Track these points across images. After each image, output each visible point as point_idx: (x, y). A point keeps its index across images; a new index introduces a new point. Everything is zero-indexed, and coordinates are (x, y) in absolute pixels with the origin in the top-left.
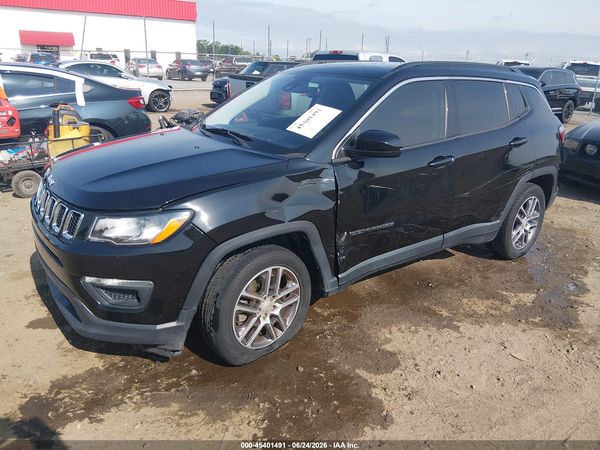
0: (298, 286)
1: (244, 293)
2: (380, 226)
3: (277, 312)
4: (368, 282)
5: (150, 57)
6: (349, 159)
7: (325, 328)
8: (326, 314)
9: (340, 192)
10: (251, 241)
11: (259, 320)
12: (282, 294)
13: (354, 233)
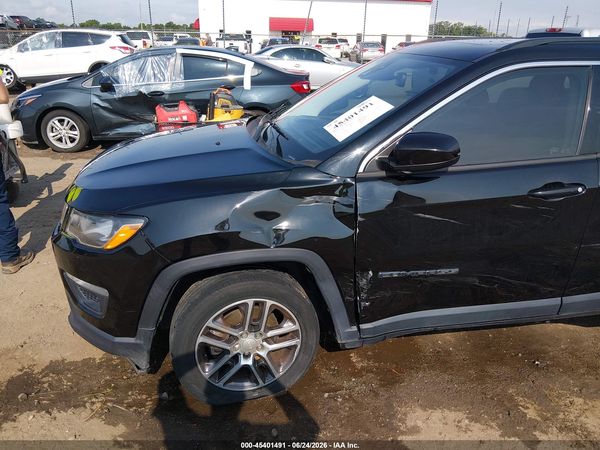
0: (296, 327)
1: (209, 323)
2: (432, 272)
3: (263, 354)
4: (448, 336)
5: (379, 40)
6: (383, 174)
7: (345, 384)
8: (359, 366)
9: (359, 219)
10: (218, 265)
11: (236, 358)
12: (270, 334)
13: (385, 274)
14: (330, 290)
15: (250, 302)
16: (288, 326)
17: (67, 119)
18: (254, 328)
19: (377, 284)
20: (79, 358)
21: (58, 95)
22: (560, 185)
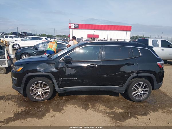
0: (49, 88)
1: (33, 85)
9: (59, 68)
11: (37, 92)
12: (44, 88)
13: (64, 79)
14: (55, 81)
15: (40, 82)
16: (47, 88)
17: (27, 56)
18: (41, 87)
19: (63, 80)
20: (13, 94)
21: (25, 50)
22: (94, 65)
